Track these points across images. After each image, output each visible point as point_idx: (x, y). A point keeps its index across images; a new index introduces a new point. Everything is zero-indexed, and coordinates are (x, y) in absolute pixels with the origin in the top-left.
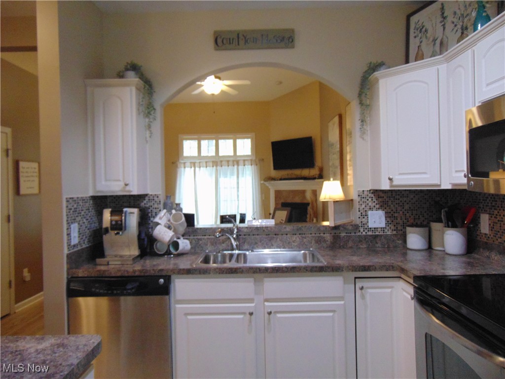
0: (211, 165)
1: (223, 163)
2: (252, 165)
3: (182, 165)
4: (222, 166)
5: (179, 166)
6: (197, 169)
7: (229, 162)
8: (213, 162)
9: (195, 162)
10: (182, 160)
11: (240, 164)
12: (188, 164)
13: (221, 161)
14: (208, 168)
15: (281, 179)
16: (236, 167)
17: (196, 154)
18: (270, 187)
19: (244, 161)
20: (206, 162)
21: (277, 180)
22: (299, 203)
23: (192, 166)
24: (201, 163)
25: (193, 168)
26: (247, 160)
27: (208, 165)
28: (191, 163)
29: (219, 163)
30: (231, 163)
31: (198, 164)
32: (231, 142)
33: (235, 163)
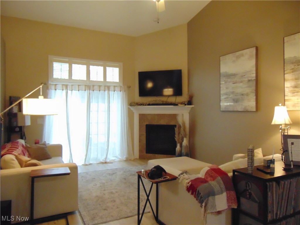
0: (84, 89)
1: (95, 87)
2: (120, 91)
3: (53, 87)
4: (93, 91)
5: (49, 88)
6: (69, 92)
7: (101, 87)
8: (85, 86)
9: (68, 85)
10: (52, 82)
11: (110, 90)
12: (59, 86)
13: (93, 86)
14: (80, 91)
15: (149, 105)
16: (106, 92)
17: (67, 77)
18: (134, 111)
19: (115, 86)
20: (79, 85)
21: (145, 105)
22: (165, 125)
23: (64, 89)
24: (73, 86)
25: (64, 91)
26: (116, 86)
27: (80, 89)
28: (63, 85)
29: (92, 87)
30: (102, 88)
31: (71, 86)
32: (101, 68)
33: (106, 88)
